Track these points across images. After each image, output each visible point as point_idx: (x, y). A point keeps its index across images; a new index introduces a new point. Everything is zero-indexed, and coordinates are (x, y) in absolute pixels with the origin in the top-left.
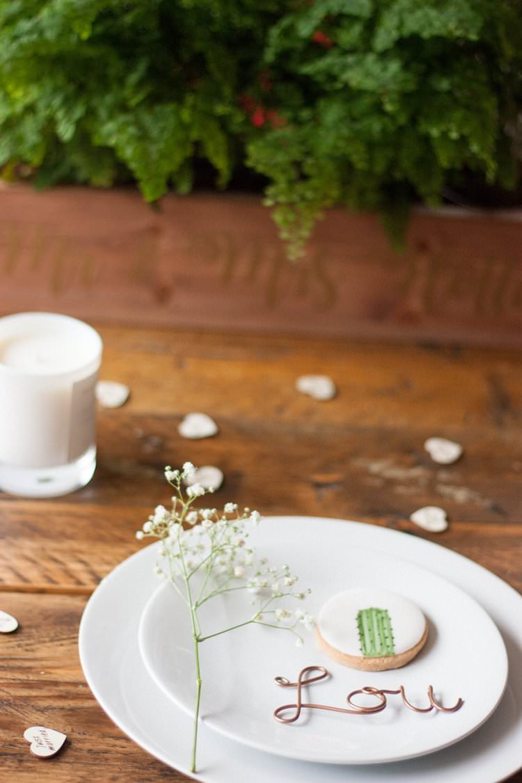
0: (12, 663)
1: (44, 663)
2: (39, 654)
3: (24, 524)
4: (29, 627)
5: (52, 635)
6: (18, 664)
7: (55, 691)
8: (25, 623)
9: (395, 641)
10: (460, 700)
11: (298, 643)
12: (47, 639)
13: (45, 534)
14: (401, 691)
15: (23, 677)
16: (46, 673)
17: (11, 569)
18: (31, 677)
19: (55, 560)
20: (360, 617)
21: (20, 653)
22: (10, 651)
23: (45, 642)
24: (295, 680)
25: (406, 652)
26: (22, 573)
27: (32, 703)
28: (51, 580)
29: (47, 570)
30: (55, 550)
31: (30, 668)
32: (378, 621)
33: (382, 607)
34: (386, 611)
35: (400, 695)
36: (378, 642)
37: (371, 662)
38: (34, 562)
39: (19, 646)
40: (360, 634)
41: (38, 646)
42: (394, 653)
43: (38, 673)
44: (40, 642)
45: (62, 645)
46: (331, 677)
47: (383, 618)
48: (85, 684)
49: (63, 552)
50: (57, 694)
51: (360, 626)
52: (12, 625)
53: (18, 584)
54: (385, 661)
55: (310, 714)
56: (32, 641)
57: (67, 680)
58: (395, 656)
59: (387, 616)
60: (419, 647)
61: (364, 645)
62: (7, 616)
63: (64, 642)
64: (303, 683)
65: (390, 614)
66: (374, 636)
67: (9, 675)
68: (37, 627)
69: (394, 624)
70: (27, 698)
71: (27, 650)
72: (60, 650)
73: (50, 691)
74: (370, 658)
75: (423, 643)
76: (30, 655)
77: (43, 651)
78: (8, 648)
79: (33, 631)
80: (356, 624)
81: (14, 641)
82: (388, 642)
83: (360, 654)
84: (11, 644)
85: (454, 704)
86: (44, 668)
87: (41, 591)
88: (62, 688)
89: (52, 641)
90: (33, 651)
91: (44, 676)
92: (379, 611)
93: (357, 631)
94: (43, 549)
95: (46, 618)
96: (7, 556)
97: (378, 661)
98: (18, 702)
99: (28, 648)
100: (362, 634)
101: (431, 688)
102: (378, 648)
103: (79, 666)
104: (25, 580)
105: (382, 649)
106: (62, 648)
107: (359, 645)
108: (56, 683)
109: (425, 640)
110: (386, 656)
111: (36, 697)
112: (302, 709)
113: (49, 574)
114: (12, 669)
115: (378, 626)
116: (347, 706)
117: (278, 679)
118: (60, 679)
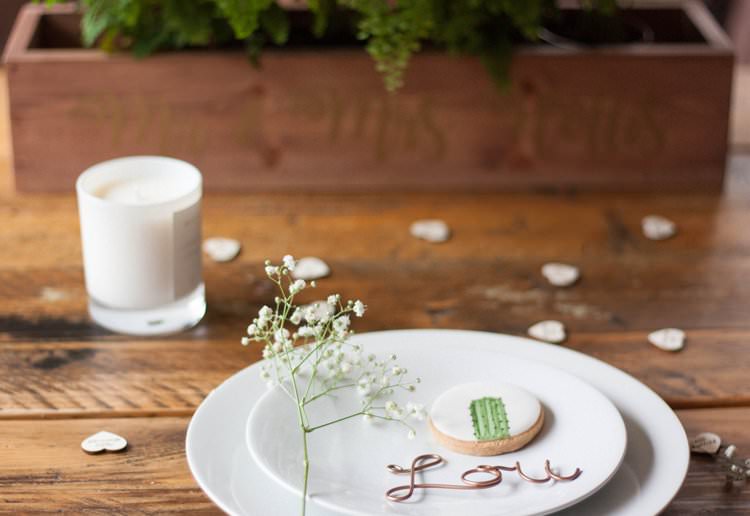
0: (120, 477)
1: (155, 475)
2: (148, 468)
3: (134, 360)
4: (140, 445)
5: (162, 451)
6: (127, 477)
7: (165, 497)
8: (134, 443)
9: (510, 424)
10: (578, 470)
11: (411, 436)
12: (157, 455)
13: (155, 368)
14: (517, 468)
15: (134, 487)
16: (156, 483)
17: (121, 397)
18: (141, 487)
19: (166, 388)
20: (473, 406)
21: (130, 467)
22: (121, 466)
23: (154, 457)
24: (408, 466)
25: (521, 434)
26: (133, 400)
27: (142, 509)
28: (160, 405)
29: (156, 396)
30: (165, 380)
31: (140, 480)
32: (491, 408)
33: (495, 395)
34: (500, 399)
35: (516, 471)
36: (492, 426)
37: (486, 445)
38: (143, 390)
39: (128, 462)
40: (473, 421)
41: (148, 461)
42: (509, 436)
43: (148, 483)
44: (149, 457)
45: (172, 459)
46: (446, 463)
47: (496, 405)
48: (199, 490)
49: (173, 381)
50: (167, 500)
51: (474, 414)
52: (121, 444)
53: (128, 409)
54: (501, 444)
55: (425, 494)
56: (142, 457)
57: (178, 487)
58: (510, 438)
59: (501, 403)
60: (536, 430)
61: (478, 430)
62: (115, 436)
63: (175, 456)
64: (416, 469)
65: (504, 402)
66: (488, 421)
67: (119, 487)
68: (148, 445)
69: (507, 409)
70: (137, 505)
71: (136, 465)
72: (169, 463)
73: (160, 497)
74: (485, 442)
75: (539, 426)
76: (141, 469)
77: (153, 465)
78: (117, 464)
79: (144, 448)
80: (469, 412)
81: (123, 458)
82: (503, 425)
83: (474, 439)
84: (121, 461)
85: (572, 473)
86: (153, 479)
87: (152, 415)
88: (172, 495)
89: (161, 456)
90: (143, 465)
91: (153, 486)
92: (492, 400)
93: (471, 418)
94: (153, 380)
95: (156, 437)
96: (116, 387)
97: (493, 444)
98: (127, 509)
99: (138, 463)
100: (476, 421)
101: (548, 463)
102: (493, 431)
103: (189, 475)
104: (135, 406)
105: (496, 433)
106: (172, 461)
107: (473, 430)
108: (166, 491)
109: (541, 422)
110: (502, 439)
111: (145, 503)
112: (415, 490)
113: (159, 400)
114: (121, 481)
115: (492, 412)
116: (461, 483)
117: (391, 467)
118: (170, 487)
